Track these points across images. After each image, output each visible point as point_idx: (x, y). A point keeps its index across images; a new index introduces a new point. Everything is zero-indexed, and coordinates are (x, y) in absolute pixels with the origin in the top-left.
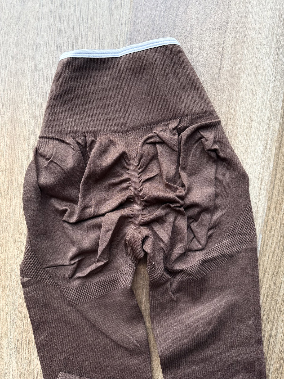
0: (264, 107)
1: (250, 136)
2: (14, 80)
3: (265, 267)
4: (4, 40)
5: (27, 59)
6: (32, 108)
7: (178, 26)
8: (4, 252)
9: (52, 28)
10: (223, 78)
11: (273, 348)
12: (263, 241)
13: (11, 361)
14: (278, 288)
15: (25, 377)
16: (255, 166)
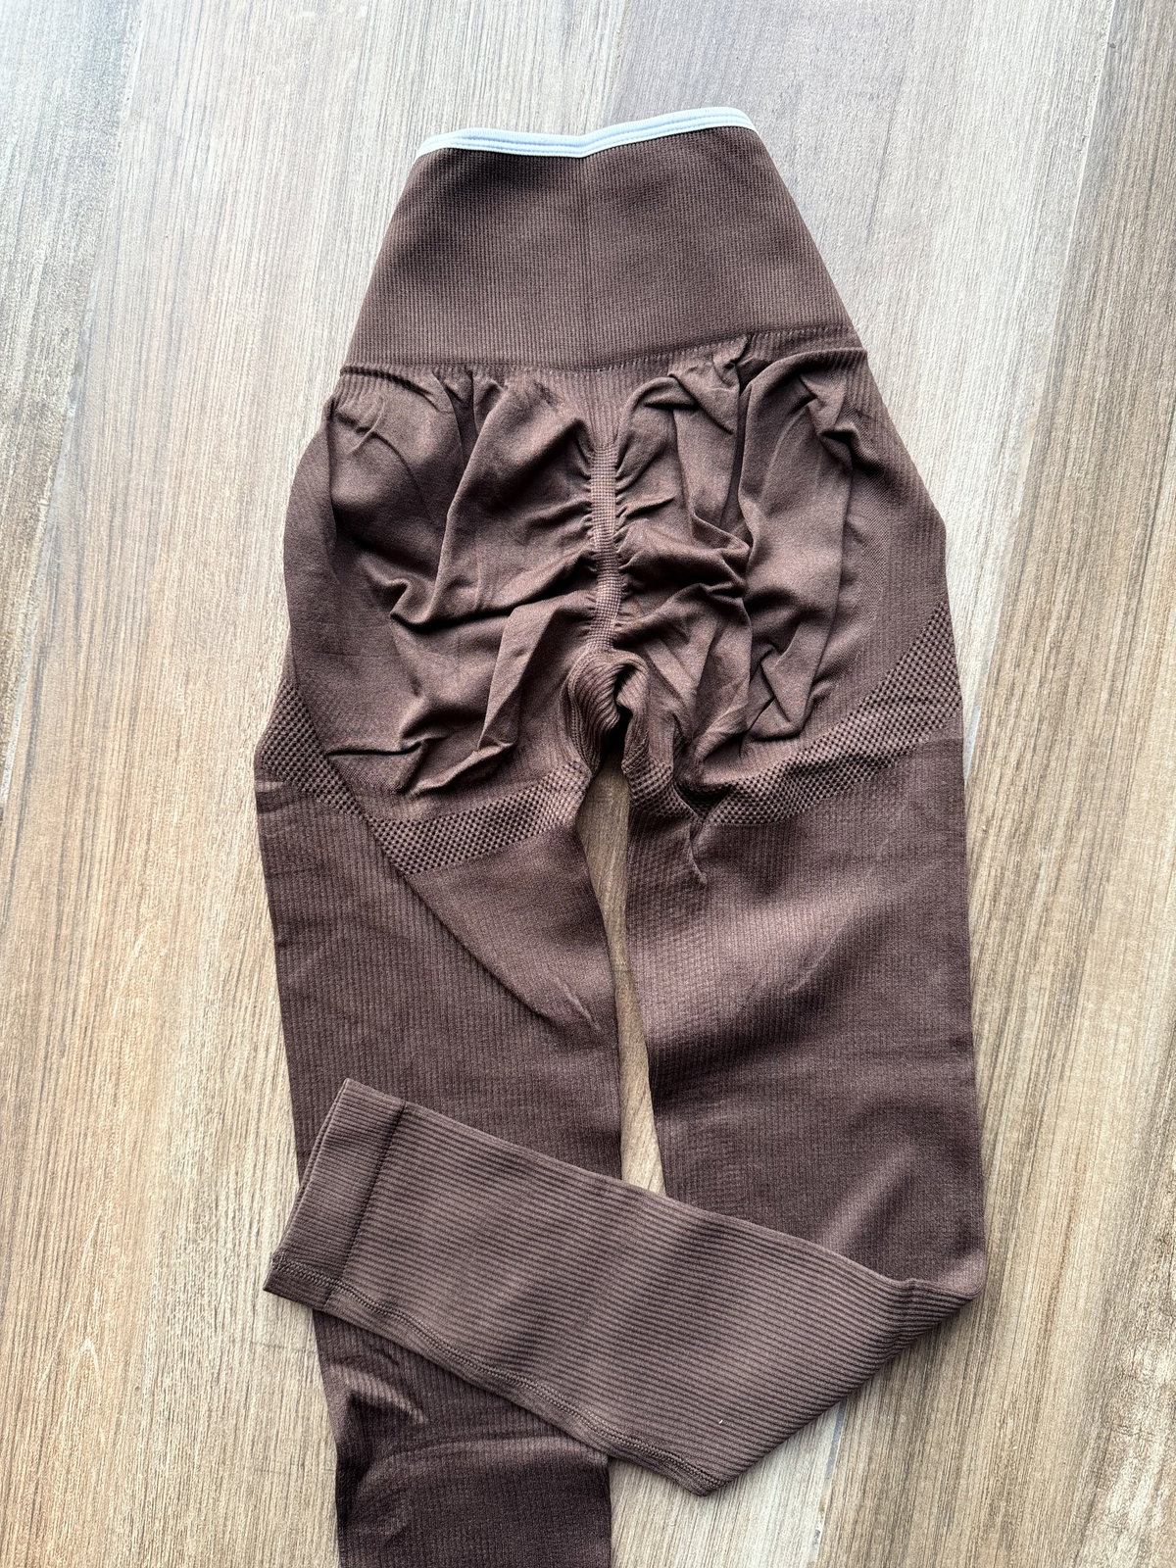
0: (1001, 327)
1: (955, 407)
2: (280, 214)
3: (988, 812)
4: (263, 102)
5: (321, 157)
6: (326, 295)
7: (756, 82)
8: (212, 706)
9: (398, 74)
10: (881, 235)
11: (1008, 1076)
12: (984, 729)
13: (198, 1043)
14: (1027, 883)
15: (235, 1098)
16: (967, 499)
